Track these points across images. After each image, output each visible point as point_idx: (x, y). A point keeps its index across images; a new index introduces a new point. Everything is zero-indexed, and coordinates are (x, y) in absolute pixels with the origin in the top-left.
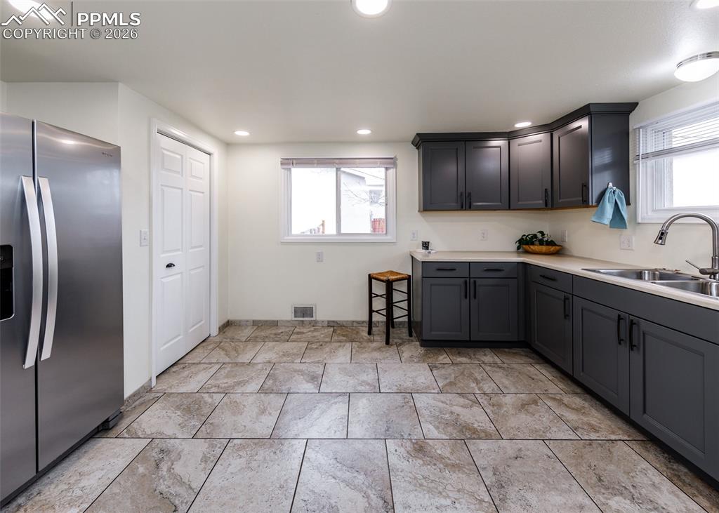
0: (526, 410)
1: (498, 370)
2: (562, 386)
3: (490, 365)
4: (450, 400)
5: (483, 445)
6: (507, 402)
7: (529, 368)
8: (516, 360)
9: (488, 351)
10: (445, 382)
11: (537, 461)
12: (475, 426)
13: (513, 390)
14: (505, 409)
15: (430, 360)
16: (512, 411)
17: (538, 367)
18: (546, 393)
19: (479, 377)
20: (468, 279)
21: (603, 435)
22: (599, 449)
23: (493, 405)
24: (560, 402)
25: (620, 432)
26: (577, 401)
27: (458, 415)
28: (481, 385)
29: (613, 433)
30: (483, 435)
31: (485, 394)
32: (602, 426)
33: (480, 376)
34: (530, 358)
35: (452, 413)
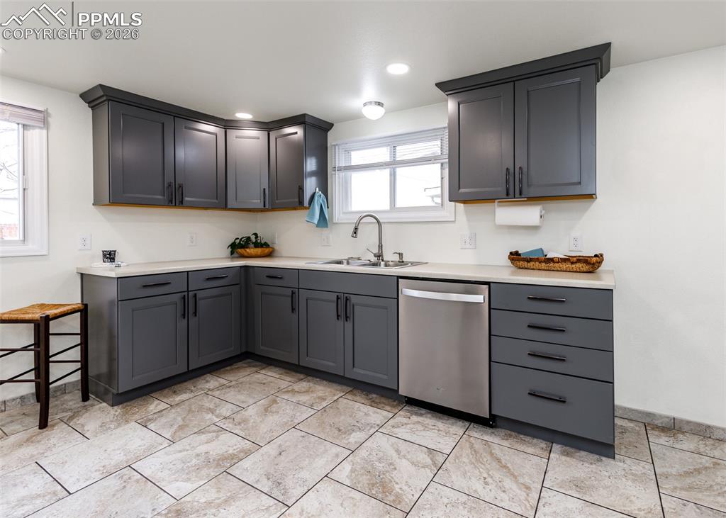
0: (271, 412)
1: (228, 390)
2: (289, 379)
3: (217, 389)
4: (189, 445)
5: (246, 463)
6: (250, 414)
7: (256, 376)
8: (241, 374)
9: (208, 377)
10: (173, 430)
11: (296, 445)
12: (231, 452)
13: (251, 401)
14: (252, 421)
15: (137, 417)
16: (259, 420)
17: (263, 372)
18: (279, 390)
19: (212, 406)
20: (186, 293)
21: (330, 400)
22: (331, 410)
23: (239, 424)
24: (293, 391)
25: (338, 392)
26: (304, 385)
27: (206, 453)
28: (218, 412)
29: (334, 395)
30: (242, 455)
31: (225, 418)
32: (327, 394)
33: (212, 404)
34: (254, 366)
35: (198, 455)
